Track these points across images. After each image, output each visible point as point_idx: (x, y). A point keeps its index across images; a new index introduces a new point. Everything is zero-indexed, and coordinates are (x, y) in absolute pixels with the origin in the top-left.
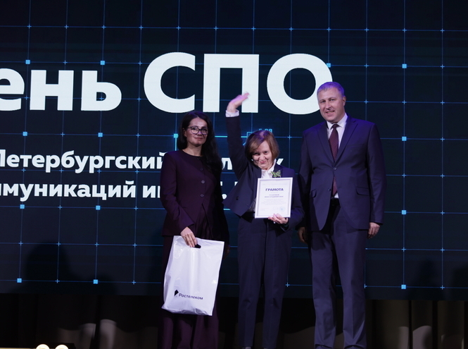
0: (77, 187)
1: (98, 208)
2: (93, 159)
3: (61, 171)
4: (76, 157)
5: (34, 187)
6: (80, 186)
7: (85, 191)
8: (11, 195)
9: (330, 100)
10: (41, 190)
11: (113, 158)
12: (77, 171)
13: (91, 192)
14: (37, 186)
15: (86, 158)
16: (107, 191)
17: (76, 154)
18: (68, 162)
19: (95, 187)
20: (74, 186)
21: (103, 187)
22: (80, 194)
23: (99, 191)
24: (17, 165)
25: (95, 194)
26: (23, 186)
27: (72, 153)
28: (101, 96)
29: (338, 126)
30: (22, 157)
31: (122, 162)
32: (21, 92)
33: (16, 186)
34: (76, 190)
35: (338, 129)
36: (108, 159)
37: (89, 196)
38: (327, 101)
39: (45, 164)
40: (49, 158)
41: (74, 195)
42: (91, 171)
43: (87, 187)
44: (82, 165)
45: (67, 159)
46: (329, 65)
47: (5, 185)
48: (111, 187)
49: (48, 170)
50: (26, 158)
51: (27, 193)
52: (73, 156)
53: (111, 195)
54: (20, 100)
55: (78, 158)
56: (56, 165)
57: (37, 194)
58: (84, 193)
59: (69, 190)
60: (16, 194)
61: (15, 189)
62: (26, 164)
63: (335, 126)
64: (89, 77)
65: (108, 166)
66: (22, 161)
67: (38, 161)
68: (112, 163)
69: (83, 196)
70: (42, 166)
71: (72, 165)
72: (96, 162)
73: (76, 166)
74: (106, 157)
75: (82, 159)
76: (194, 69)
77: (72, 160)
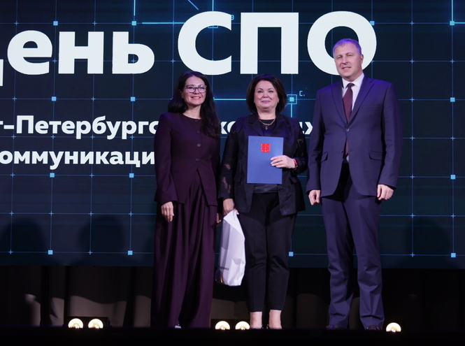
0: (110, 154)
1: (132, 175)
2: (125, 124)
3: (93, 137)
4: (107, 122)
5: (64, 154)
6: (113, 153)
7: (117, 158)
10: (72, 157)
11: (147, 123)
12: (110, 138)
13: (124, 160)
14: (68, 154)
15: (118, 124)
16: (140, 158)
17: (107, 119)
18: (99, 128)
19: (128, 154)
20: (106, 154)
21: (136, 154)
22: (112, 161)
23: (132, 158)
24: (46, 132)
25: (128, 162)
26: (52, 154)
27: (103, 118)
28: (133, 58)
34: (108, 158)
35: (353, 88)
36: (142, 124)
37: (122, 163)
38: (344, 56)
39: (75, 130)
40: (80, 124)
41: (106, 162)
42: (124, 137)
43: (119, 154)
44: (114, 131)
45: (98, 125)
46: (373, 22)
48: (144, 154)
49: (79, 137)
50: (55, 124)
52: (104, 122)
53: (145, 162)
55: (109, 123)
56: (87, 131)
57: (67, 162)
58: (116, 160)
59: (101, 158)
62: (55, 131)
65: (141, 131)
67: (67, 127)
68: (146, 128)
69: (115, 163)
70: (72, 132)
71: (103, 130)
72: (129, 128)
73: (108, 132)
74: (139, 122)
75: (114, 124)
76: (231, 29)
77: (103, 126)
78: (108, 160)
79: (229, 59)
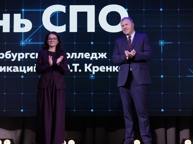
0: (13, 67)
1: (22, 77)
2: (19, 54)
3: (5, 60)
4: (12, 54)
6: (14, 67)
7: (16, 69)
9: (126, 24)
11: (29, 54)
12: (13, 60)
13: (19, 70)
15: (16, 54)
16: (26, 69)
17: (12, 52)
18: (8, 56)
19: (21, 67)
20: (11, 67)
21: (24, 67)
22: (14, 70)
23: (22, 69)
25: (21, 71)
27: (10, 52)
29: (131, 37)
31: (33, 56)
34: (12, 69)
35: (131, 38)
36: (27, 54)
37: (18, 71)
38: (125, 25)
41: (11, 71)
42: (19, 60)
43: (17, 67)
44: (15, 57)
46: (127, 9)
48: (28, 67)
53: (28, 71)
55: (13, 54)
56: (3, 57)
58: (16, 70)
59: (9, 69)
63: (130, 37)
65: (26, 57)
68: (29, 56)
69: (15, 71)
71: (10, 57)
72: (21, 56)
73: (12, 58)
74: (26, 53)
75: (14, 55)
76: (65, 13)
77: (10, 55)
78: (12, 70)
79: (65, 26)
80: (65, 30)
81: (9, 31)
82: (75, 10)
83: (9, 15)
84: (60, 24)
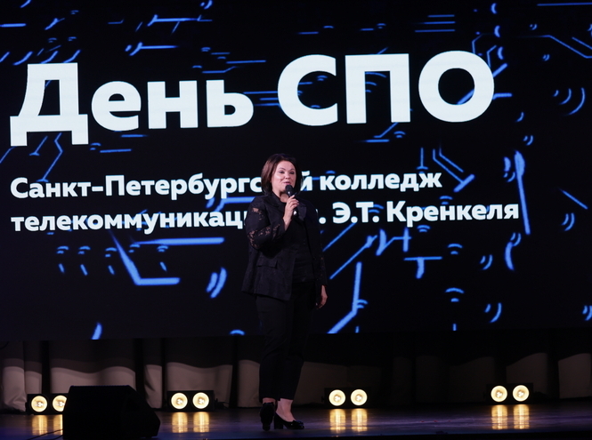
0: (209, 215)
2: (224, 182)
4: (205, 180)
5: (159, 217)
6: (212, 214)
7: (217, 219)
8: (133, 228)
10: (168, 220)
11: (247, 180)
12: (208, 197)
13: (224, 220)
14: (163, 216)
15: (216, 181)
16: (242, 219)
17: (204, 177)
18: (196, 187)
19: (228, 214)
20: (204, 214)
21: (238, 214)
22: (212, 223)
23: (233, 219)
24: (138, 193)
25: (229, 223)
26: (146, 216)
27: (200, 176)
28: (230, 110)
30: (143, 183)
31: (258, 185)
32: (138, 108)
33: (138, 217)
34: (207, 219)
36: (242, 181)
37: (223, 224)
39: (170, 190)
40: (175, 183)
41: (205, 224)
42: (224, 196)
43: (219, 215)
44: (212, 189)
45: (195, 184)
47: (126, 216)
49: (174, 197)
50: (148, 184)
51: (151, 224)
52: (201, 180)
54: (137, 117)
55: (207, 182)
56: (182, 191)
57: (163, 225)
58: (216, 221)
59: (199, 219)
60: (139, 226)
61: (137, 221)
62: (148, 192)
64: (215, 87)
65: (242, 190)
66: (143, 188)
67: (162, 187)
68: (247, 186)
69: (215, 225)
70: (167, 192)
71: (200, 190)
72: (229, 185)
73: (206, 191)
74: (240, 180)
75: (212, 183)
76: (335, 74)
77: (200, 184)
78: (208, 222)
79: (335, 107)
80: (335, 119)
81: (195, 125)
82: (358, 67)
83: (194, 83)
84: (324, 104)
